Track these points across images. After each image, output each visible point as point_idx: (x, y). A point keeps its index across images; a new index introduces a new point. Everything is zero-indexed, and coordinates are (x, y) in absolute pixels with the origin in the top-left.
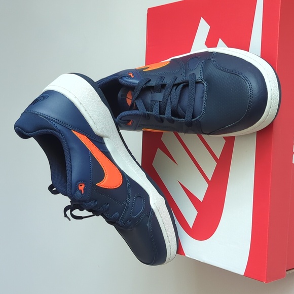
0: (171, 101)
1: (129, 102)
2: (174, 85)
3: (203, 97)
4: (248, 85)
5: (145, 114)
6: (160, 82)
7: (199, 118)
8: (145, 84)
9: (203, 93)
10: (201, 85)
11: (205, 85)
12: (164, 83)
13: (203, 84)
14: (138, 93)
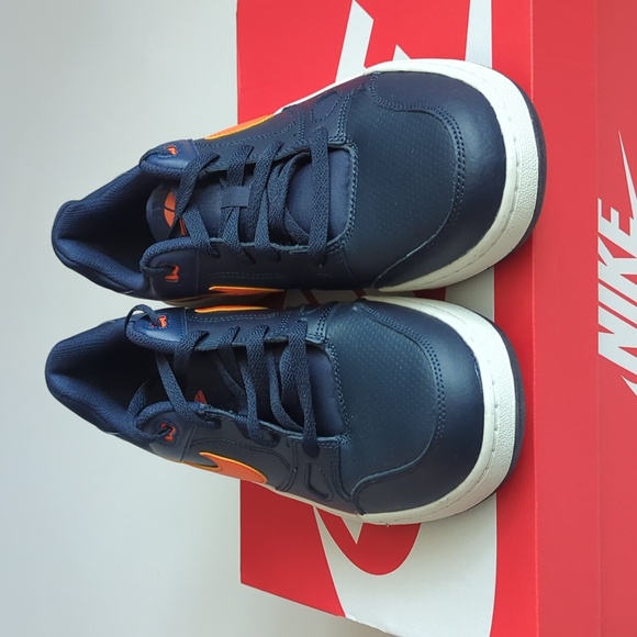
0: (268, 204)
1: (170, 218)
2: (275, 163)
3: (347, 185)
4: (451, 132)
5: (206, 244)
6: (242, 160)
7: (341, 239)
8: (205, 167)
9: (348, 174)
10: (343, 154)
11: (352, 152)
12: (251, 160)
13: (348, 151)
14: (188, 193)
